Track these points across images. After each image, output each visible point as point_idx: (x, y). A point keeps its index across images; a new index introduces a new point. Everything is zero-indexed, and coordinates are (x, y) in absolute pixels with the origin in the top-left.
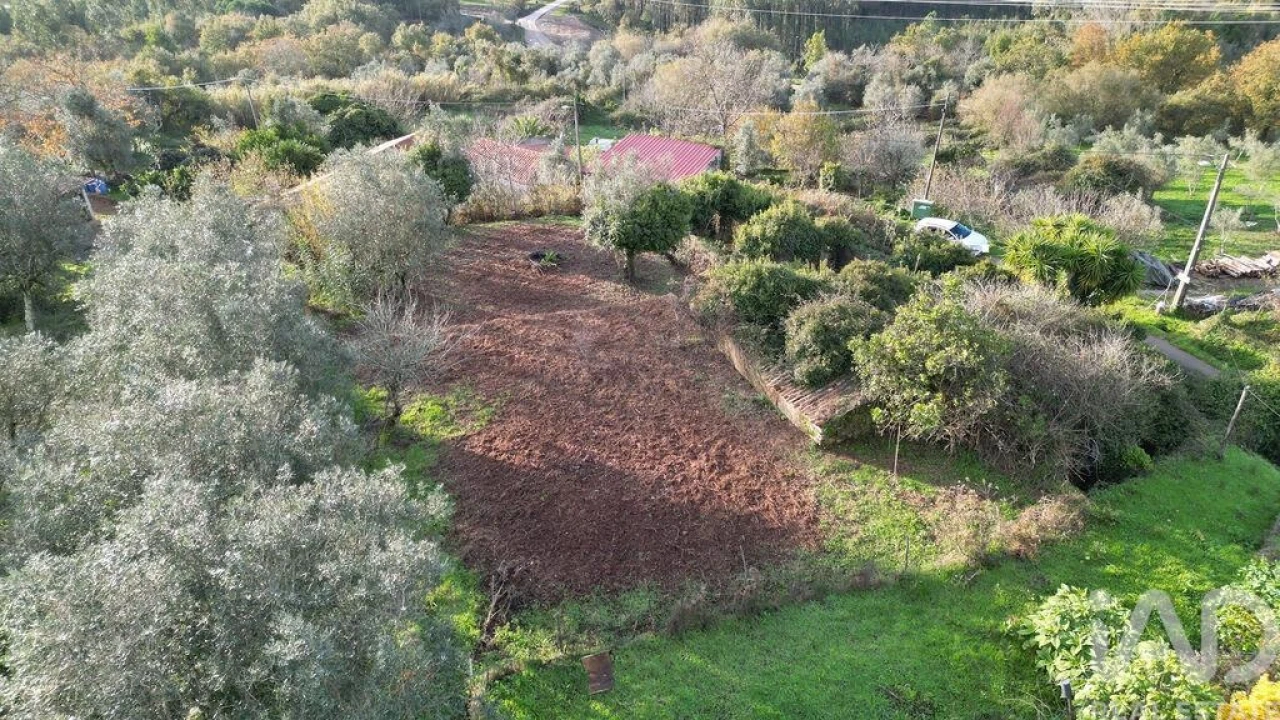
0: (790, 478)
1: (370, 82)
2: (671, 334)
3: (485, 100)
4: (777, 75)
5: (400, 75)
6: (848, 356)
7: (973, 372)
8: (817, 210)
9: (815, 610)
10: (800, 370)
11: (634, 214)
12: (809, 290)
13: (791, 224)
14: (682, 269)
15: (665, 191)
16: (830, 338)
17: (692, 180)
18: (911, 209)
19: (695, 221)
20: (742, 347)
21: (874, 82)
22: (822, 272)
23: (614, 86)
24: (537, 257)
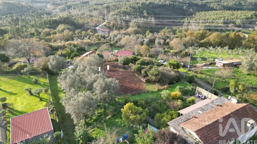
0: (142, 86)
1: (78, 42)
2: (129, 74)
3: (95, 44)
4: (141, 38)
5: (82, 41)
6: (147, 74)
7: (158, 74)
8: (145, 60)
9: (144, 94)
10: (143, 76)
11: (124, 61)
12: (144, 68)
13: (142, 62)
14: (130, 67)
15: (128, 58)
16: (145, 72)
17: (131, 56)
18: (158, 59)
19: (131, 61)
20: (137, 74)
21: (157, 39)
22: (145, 66)
23: (115, 41)
24: (112, 66)
